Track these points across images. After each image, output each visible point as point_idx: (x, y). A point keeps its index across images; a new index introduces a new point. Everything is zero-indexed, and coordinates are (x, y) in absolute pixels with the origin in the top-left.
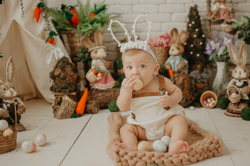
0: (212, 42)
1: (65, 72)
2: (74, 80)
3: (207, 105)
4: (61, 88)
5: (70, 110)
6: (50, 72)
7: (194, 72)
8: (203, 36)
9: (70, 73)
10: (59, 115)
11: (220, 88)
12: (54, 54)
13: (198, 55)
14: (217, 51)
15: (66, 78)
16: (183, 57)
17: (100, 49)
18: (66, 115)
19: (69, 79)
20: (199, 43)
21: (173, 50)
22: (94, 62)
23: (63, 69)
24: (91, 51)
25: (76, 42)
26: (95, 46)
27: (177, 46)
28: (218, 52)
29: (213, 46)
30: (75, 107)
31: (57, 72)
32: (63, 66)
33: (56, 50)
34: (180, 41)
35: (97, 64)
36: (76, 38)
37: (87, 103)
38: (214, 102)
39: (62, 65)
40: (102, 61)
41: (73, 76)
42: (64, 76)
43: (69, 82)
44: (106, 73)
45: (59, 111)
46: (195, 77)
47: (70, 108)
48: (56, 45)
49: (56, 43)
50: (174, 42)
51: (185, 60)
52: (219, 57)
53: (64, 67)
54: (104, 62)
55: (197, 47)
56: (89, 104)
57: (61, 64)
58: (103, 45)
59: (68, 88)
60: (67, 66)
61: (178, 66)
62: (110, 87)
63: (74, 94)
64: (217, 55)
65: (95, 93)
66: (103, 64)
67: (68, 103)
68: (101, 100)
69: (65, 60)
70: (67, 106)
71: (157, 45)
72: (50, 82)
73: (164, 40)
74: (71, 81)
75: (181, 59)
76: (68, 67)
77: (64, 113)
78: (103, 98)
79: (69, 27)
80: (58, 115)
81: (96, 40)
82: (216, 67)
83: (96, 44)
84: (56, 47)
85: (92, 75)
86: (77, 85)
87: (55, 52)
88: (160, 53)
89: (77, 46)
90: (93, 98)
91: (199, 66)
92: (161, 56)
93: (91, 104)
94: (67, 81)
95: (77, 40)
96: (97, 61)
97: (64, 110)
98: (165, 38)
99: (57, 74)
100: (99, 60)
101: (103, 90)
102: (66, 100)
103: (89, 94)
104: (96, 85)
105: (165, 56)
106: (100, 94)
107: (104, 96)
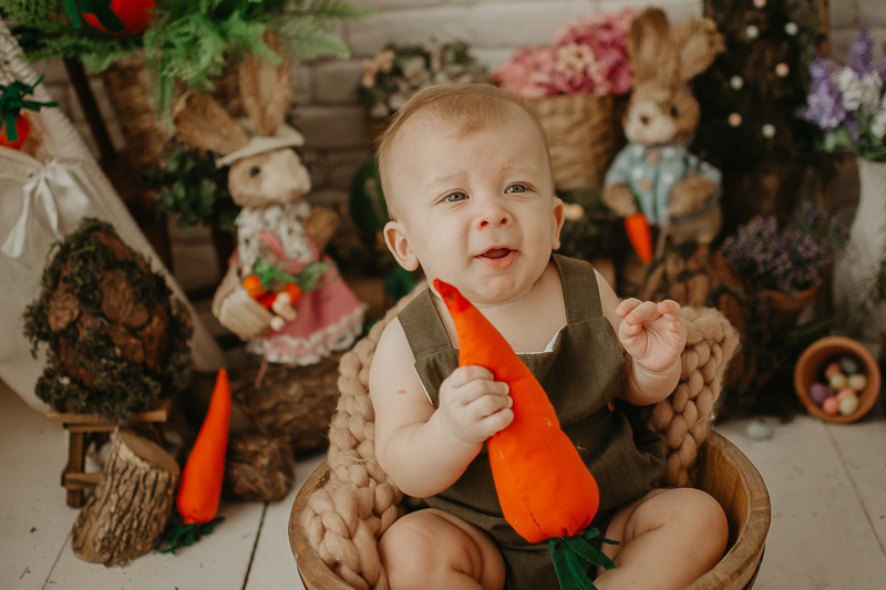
0: (846, 77)
1: (102, 315)
2: (153, 347)
3: (829, 405)
4: (89, 400)
5: (144, 515)
6: (23, 309)
7: (753, 227)
8: (791, 29)
9: (128, 313)
10: (95, 544)
11: (876, 294)
12: (40, 198)
13: (769, 131)
14: (866, 113)
15: (110, 344)
16: (694, 149)
17: (276, 157)
18: (128, 541)
19: (123, 348)
20: (773, 69)
21: (645, 120)
22: (248, 224)
23: (91, 297)
24: (226, 169)
25: (147, 110)
26: (250, 134)
27: (663, 95)
28: (871, 119)
29: (847, 96)
30: (170, 492)
31: (60, 313)
32: (88, 281)
33: (47, 181)
34: (677, 73)
35: (263, 232)
36: (145, 92)
37: (231, 455)
38: (857, 382)
39: (79, 275)
40: (288, 216)
41: (142, 327)
42: (97, 335)
43: (125, 365)
44: (316, 276)
45: (93, 518)
46: (765, 263)
47: (147, 507)
48: (41, 150)
49: (44, 137)
50: (649, 75)
51: (705, 167)
52: (877, 143)
53: (95, 285)
54: (299, 219)
55: (764, 89)
56: (242, 462)
57: (77, 269)
58: (290, 120)
59: (125, 395)
60: (110, 276)
61: (670, 199)
62: (341, 340)
63: (160, 416)
64: (867, 136)
65: (269, 383)
66: (297, 227)
67: (134, 478)
68: (304, 418)
69: (92, 248)
70: (129, 495)
71: (561, 84)
72: (34, 354)
73: (597, 58)
74: (139, 356)
75: (686, 161)
76: (112, 283)
77: (118, 533)
78: (313, 410)
79: (100, 45)
80: (90, 542)
81: (249, 102)
82: (855, 184)
83: (251, 123)
84: (44, 160)
85: (246, 306)
86: (171, 368)
87: (43, 189)
88: (577, 125)
89: (154, 130)
90: (263, 413)
91: (771, 182)
92: (581, 142)
93: (250, 464)
94: (116, 359)
95: (152, 102)
96: (262, 217)
97: (115, 517)
98: (601, 48)
99: (62, 325)
100: (272, 214)
101: (310, 367)
102: (121, 466)
103: (240, 396)
104: (267, 345)
105: (604, 138)
106: (294, 390)
107: (313, 395)
